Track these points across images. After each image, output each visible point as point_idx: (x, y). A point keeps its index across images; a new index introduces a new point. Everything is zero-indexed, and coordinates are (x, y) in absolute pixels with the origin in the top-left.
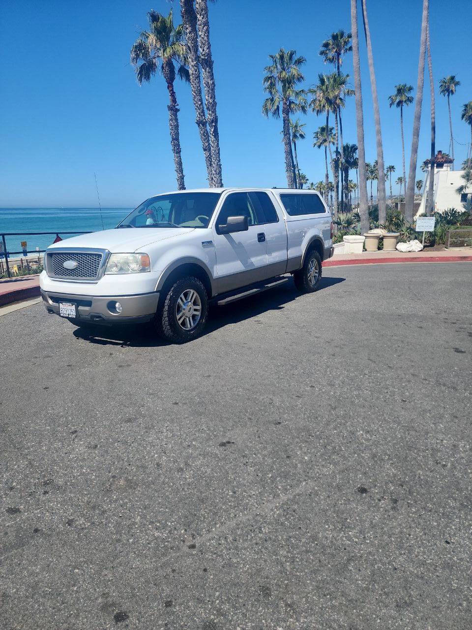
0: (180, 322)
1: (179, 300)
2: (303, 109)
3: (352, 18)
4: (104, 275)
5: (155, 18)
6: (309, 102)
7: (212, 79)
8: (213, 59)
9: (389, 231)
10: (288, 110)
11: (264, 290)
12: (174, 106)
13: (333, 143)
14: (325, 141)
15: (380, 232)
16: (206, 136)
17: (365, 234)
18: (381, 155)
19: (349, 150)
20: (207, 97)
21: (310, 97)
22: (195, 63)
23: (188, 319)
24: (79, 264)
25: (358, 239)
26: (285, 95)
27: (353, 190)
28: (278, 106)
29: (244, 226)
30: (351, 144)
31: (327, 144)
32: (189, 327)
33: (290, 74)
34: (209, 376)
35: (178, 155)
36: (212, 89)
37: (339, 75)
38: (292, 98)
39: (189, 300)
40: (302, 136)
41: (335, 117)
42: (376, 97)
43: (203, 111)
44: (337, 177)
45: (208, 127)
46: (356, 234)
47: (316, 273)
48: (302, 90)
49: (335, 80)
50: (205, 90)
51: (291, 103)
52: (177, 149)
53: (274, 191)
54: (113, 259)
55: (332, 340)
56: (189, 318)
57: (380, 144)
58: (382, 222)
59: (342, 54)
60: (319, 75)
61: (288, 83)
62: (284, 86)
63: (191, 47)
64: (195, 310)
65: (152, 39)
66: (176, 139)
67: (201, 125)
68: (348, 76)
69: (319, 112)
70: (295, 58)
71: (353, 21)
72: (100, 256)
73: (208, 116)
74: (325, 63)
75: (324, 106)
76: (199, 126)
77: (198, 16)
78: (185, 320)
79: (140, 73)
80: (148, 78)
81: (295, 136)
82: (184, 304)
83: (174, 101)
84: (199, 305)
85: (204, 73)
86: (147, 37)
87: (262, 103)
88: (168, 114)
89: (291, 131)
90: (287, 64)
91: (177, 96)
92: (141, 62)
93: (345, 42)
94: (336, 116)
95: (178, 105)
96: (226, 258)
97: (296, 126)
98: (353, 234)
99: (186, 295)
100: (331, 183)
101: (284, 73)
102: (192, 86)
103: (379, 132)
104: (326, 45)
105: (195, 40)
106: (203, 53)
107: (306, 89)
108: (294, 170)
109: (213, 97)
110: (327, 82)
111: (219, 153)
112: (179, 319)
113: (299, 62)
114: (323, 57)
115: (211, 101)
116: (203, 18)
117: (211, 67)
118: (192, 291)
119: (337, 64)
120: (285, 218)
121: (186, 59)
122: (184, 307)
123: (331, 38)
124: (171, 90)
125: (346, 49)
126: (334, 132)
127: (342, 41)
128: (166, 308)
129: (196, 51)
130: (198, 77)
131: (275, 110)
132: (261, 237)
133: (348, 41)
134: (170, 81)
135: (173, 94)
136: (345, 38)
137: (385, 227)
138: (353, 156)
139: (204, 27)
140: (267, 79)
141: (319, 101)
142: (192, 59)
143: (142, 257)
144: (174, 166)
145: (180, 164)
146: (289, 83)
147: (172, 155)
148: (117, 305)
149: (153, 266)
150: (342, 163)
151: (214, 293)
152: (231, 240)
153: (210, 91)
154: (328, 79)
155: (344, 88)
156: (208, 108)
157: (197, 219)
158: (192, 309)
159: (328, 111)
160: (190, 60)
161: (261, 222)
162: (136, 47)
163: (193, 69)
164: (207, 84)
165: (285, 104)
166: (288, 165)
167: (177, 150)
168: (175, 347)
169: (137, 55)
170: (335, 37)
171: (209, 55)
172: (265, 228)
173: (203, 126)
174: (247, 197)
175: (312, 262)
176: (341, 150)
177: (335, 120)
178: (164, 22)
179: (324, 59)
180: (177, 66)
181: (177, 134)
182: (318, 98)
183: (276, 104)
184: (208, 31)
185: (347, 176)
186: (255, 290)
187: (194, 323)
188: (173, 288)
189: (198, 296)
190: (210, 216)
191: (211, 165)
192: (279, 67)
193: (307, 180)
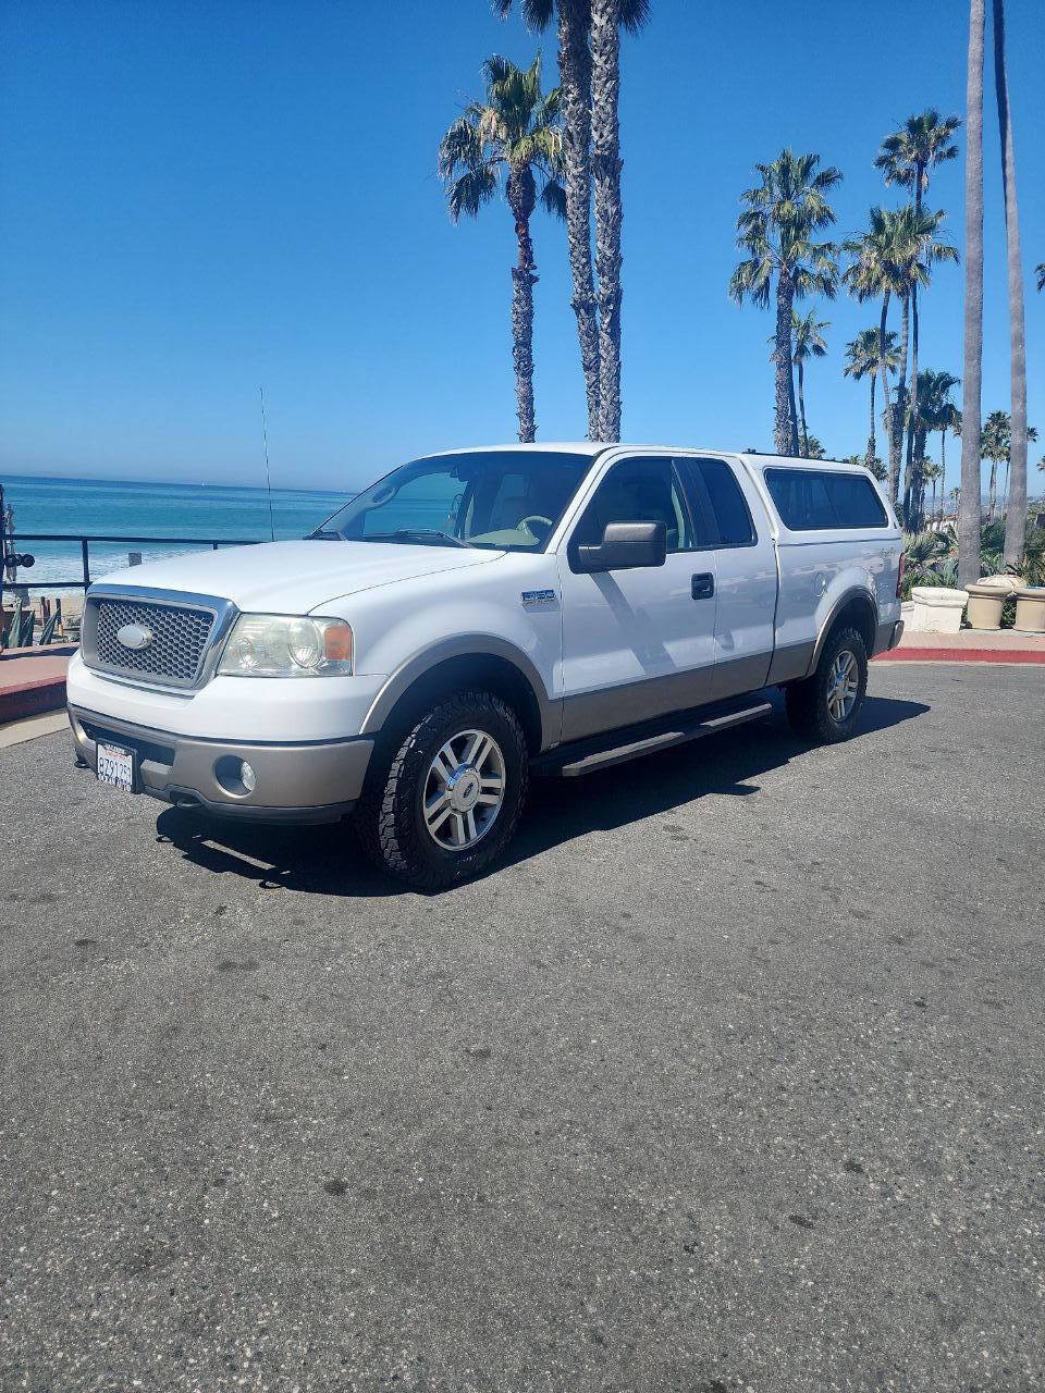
0: (433, 828)
1: (437, 763)
2: (828, 288)
3: (970, 65)
4: (216, 675)
5: (498, 72)
6: (843, 271)
7: (617, 202)
8: (622, 155)
9: (1033, 582)
10: (790, 289)
11: (696, 735)
12: (527, 271)
13: (893, 369)
14: (873, 363)
15: (1005, 583)
16: (591, 335)
17: (970, 587)
18: (1020, 395)
19: (932, 385)
20: (600, 244)
21: (846, 261)
22: (581, 169)
23: (459, 817)
24: (155, 635)
25: (951, 598)
26: (786, 253)
27: (930, 479)
28: (767, 280)
29: (652, 553)
30: (936, 372)
31: (877, 370)
32: (461, 842)
33: (802, 208)
34: (484, 1054)
35: (526, 380)
36: (614, 224)
37: (919, 210)
38: (804, 262)
39: (469, 762)
40: (818, 350)
41: (902, 308)
42: (1016, 256)
43: (590, 281)
44: (896, 445)
45: (598, 314)
46: (943, 584)
47: (850, 689)
48: (829, 245)
49: (909, 224)
50: (596, 226)
51: (800, 272)
52: (525, 366)
53: (746, 458)
54: (247, 631)
55: (910, 934)
56: (464, 815)
57: (1019, 369)
58: (1012, 557)
59: (930, 165)
60: (872, 212)
61: (796, 226)
62: (785, 237)
63: (574, 133)
64: (487, 791)
65: (489, 118)
66: (524, 344)
67: (582, 311)
68: (941, 213)
69: (865, 294)
70: (817, 170)
71: (973, 70)
72: (209, 617)
73: (601, 288)
74: (887, 185)
75: (878, 282)
76: (578, 313)
77: (596, 57)
78: (452, 820)
79: (457, 194)
80: (473, 205)
81: (802, 351)
82: (452, 774)
83: (528, 257)
84: (498, 776)
85: (599, 190)
86: (479, 115)
87: (731, 273)
88: (512, 288)
89: (795, 337)
90: (796, 182)
91: (535, 246)
92: (461, 172)
93: (939, 137)
94: (906, 307)
95: (534, 268)
96: (594, 641)
97: (807, 327)
98: (934, 585)
99: (460, 747)
100: (878, 461)
101: (787, 206)
102: (569, 222)
103: (1019, 340)
104: (893, 144)
105: (584, 119)
106: (599, 143)
107: (838, 242)
108: (795, 426)
109: (615, 244)
110: (889, 229)
111: (618, 375)
112: (432, 820)
113: (825, 180)
114: (883, 172)
115: (609, 253)
116: (606, 62)
117: (615, 176)
118: (480, 735)
119: (915, 188)
120: (776, 535)
121: (561, 162)
122: (450, 782)
123: (905, 128)
124: (524, 235)
125: (941, 154)
126: (896, 343)
127: (932, 135)
128: (392, 785)
129: (586, 140)
130: (586, 202)
131: (761, 289)
132: (703, 585)
133: (947, 134)
134: (523, 214)
135: (526, 244)
136: (940, 127)
137: (1019, 573)
138: (939, 399)
139: (607, 82)
140: (748, 218)
141: (868, 268)
142: (574, 160)
143: (329, 630)
144: (514, 404)
145: (528, 399)
146: (799, 227)
147: (513, 380)
148: (246, 768)
149: (361, 658)
150: (912, 414)
151: (549, 741)
152: (611, 590)
153: (610, 231)
154: (893, 220)
155: (928, 242)
156: (600, 271)
157: (523, 524)
158: (475, 788)
159: (888, 292)
160: (570, 163)
161: (704, 542)
162: (453, 136)
163: (574, 184)
164: (604, 215)
165: (785, 274)
166: (781, 413)
167: (525, 368)
168: (414, 899)
169: (454, 157)
170: (915, 127)
171: (614, 147)
172: (718, 561)
173: (587, 312)
174: (670, 471)
175: (841, 659)
176: (910, 386)
177: (902, 314)
178: (518, 82)
179: (887, 173)
180: (540, 180)
181: (528, 331)
182: (865, 263)
183: (765, 272)
184: (615, 92)
185: (921, 446)
186: (672, 735)
187: (478, 831)
188: (419, 726)
189: (498, 749)
190: (557, 518)
191: (598, 403)
192: (777, 191)
193: (823, 451)
